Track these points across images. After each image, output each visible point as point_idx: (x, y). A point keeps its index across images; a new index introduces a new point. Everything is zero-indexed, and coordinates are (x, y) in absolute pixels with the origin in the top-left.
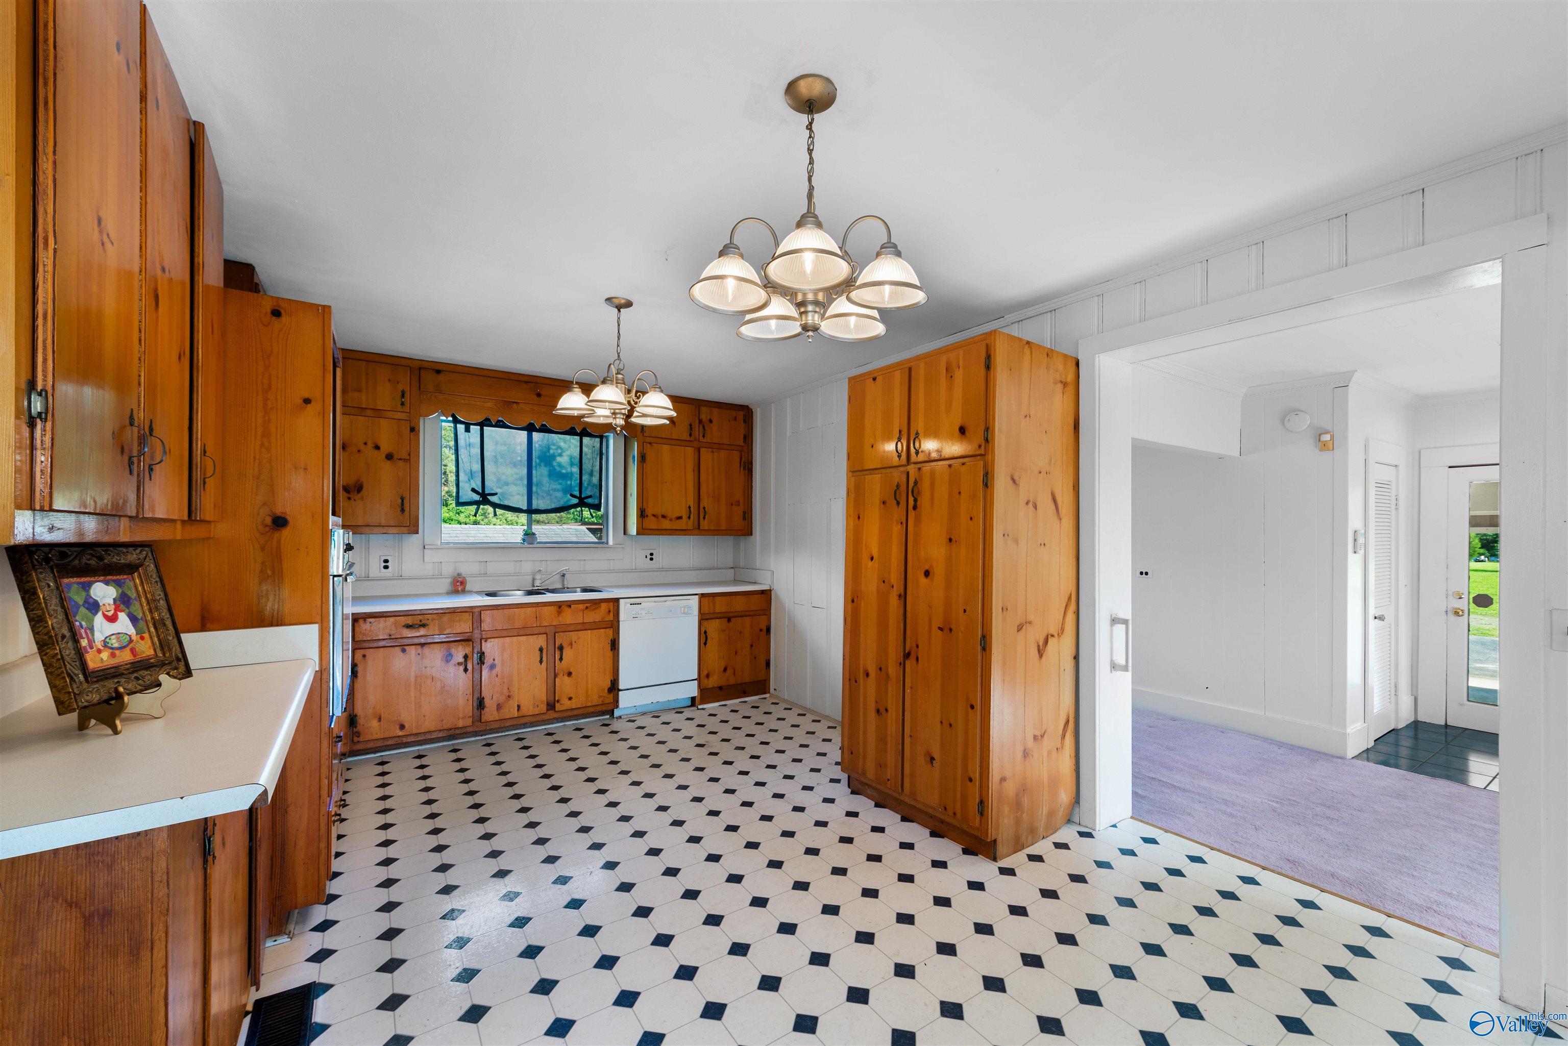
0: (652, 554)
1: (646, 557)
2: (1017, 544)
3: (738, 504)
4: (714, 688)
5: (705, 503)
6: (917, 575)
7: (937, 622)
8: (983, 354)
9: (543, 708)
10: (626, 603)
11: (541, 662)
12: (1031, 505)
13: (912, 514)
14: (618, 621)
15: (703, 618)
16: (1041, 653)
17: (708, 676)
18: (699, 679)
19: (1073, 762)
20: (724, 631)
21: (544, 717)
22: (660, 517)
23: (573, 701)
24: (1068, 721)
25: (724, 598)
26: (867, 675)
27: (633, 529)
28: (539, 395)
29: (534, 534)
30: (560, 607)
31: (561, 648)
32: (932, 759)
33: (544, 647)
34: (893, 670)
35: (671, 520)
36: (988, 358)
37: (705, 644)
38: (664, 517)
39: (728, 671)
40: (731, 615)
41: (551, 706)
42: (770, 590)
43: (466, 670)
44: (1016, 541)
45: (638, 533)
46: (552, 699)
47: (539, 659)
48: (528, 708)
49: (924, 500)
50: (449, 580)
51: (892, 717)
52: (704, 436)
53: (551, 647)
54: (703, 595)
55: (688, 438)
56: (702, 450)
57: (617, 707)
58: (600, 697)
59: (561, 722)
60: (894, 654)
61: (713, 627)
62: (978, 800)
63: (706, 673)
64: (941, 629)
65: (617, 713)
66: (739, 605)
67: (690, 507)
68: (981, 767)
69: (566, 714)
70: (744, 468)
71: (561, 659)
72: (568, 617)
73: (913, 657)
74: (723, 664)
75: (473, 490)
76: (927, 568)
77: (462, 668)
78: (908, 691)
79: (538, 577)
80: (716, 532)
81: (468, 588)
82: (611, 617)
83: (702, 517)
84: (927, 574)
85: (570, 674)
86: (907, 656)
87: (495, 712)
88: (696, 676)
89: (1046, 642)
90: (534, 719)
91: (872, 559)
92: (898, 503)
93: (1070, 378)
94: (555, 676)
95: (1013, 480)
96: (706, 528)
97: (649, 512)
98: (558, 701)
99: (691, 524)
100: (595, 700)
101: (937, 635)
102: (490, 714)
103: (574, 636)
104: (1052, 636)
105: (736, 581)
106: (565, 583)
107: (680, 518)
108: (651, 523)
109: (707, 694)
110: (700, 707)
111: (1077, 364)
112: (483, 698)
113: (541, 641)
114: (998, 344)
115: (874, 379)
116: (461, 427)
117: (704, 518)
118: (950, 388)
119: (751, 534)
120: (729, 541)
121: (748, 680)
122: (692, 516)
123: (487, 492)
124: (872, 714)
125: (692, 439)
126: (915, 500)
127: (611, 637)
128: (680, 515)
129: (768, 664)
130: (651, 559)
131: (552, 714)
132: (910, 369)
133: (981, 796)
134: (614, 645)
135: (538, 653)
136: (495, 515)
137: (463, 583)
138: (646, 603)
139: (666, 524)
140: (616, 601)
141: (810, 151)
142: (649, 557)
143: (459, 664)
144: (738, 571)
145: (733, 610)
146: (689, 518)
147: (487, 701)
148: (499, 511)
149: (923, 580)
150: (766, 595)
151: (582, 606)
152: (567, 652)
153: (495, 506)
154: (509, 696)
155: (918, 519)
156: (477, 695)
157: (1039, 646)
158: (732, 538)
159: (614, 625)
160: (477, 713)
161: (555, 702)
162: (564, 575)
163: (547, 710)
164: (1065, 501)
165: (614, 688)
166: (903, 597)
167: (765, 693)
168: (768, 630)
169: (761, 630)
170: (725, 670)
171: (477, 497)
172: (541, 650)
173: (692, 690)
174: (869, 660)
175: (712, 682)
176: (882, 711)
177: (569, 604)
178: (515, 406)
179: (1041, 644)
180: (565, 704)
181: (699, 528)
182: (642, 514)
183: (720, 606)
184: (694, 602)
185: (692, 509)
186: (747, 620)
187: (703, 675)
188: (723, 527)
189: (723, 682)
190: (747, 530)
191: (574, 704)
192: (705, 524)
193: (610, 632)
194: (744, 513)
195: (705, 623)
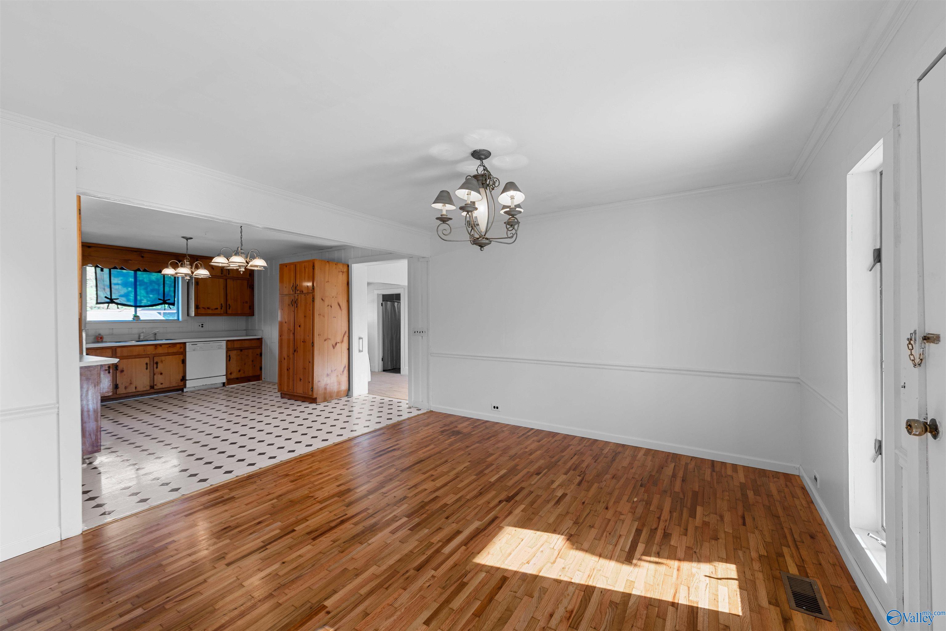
0: (202, 325)
1: (199, 326)
2: (324, 317)
3: (247, 302)
4: (233, 379)
5: (229, 302)
6: (297, 326)
7: (302, 340)
8: (312, 265)
9: (148, 388)
10: (189, 345)
11: (147, 369)
12: (329, 306)
13: (296, 308)
14: (186, 352)
15: (228, 350)
16: (334, 347)
17: (231, 374)
18: (226, 375)
19: (348, 378)
20: (239, 355)
21: (149, 392)
22: (206, 309)
23: (163, 385)
24: (345, 367)
25: (239, 342)
26: (285, 359)
27: (193, 314)
28: (143, 257)
29: (138, 316)
30: (156, 346)
31: (157, 363)
32: (301, 379)
33: (148, 363)
34: (291, 356)
35: (212, 310)
36: (314, 266)
37: (229, 360)
38: (208, 308)
39: (241, 372)
40: (242, 348)
41: (152, 387)
42: (262, 338)
43: (109, 372)
44: (324, 316)
45: (195, 315)
46: (153, 384)
47: (146, 368)
48: (141, 388)
49: (299, 305)
50: (93, 337)
51: (291, 370)
52: (229, 274)
53: (152, 363)
54: (228, 341)
55: (221, 275)
56: (228, 280)
57: (185, 387)
58: (177, 383)
59: (157, 394)
60: (291, 351)
61: (233, 354)
62: (311, 387)
63: (230, 372)
64: (303, 342)
65: (185, 390)
66: (247, 344)
67: (222, 304)
68: (312, 378)
69: (159, 390)
70: (250, 288)
71: (157, 368)
72: (160, 350)
73: (296, 351)
74: (238, 369)
75: (106, 297)
76: (300, 324)
77: (107, 372)
78: (295, 361)
79: (142, 335)
80: (236, 314)
81: (104, 340)
82: (182, 350)
83: (228, 308)
84: (300, 326)
85: (161, 374)
86: (295, 351)
87: (124, 390)
88: (225, 374)
89: (336, 344)
90: (143, 393)
91: (286, 322)
92: (293, 305)
93: (345, 270)
94: (154, 374)
95: (323, 300)
96: (230, 313)
97: (201, 306)
98: (156, 385)
99: (222, 312)
100: (174, 384)
101: (302, 344)
102: (121, 390)
103: (163, 358)
104: (339, 343)
105: (247, 335)
106: (157, 337)
107: (217, 309)
108: (202, 311)
109: (230, 381)
110: (227, 386)
111: (348, 266)
112: (118, 384)
113: (147, 360)
114: (316, 263)
115: (286, 266)
116: (98, 270)
117: (229, 309)
118: (305, 273)
119: (254, 315)
120: (244, 318)
121: (251, 375)
122: (223, 308)
123: (113, 298)
124: (286, 371)
125: (223, 275)
126: (297, 305)
127: (182, 358)
128: (217, 307)
129: (261, 368)
130: (202, 327)
131: (152, 391)
132: (296, 265)
133: (312, 386)
134: (184, 362)
135: (146, 365)
136: (118, 308)
137: (101, 338)
138: (199, 345)
139: (210, 311)
140: (185, 343)
141: (241, 233)
142: (201, 326)
143: (106, 370)
144: (247, 331)
145: (243, 346)
146: (222, 309)
147: (120, 386)
148: (119, 306)
149: (299, 328)
150: (260, 340)
151: (167, 346)
152: (160, 365)
153: (117, 304)
154: (131, 383)
155: (297, 310)
156: (115, 383)
157: (333, 345)
158: (245, 317)
159: (183, 353)
160: (115, 391)
161: (154, 385)
162: (156, 334)
163: (150, 389)
164: (344, 305)
165: (184, 379)
166: (294, 334)
167: (260, 380)
168: (261, 355)
169: (257, 355)
170: (239, 371)
171: (108, 300)
172: (147, 364)
173: (224, 380)
174: (285, 354)
175: (233, 376)
176: (289, 369)
177: (161, 345)
178: (130, 261)
179: (334, 345)
180: (159, 386)
181: (227, 313)
182: (197, 307)
183: (237, 345)
184: (224, 344)
185: (223, 305)
186: (251, 351)
187: (228, 373)
188: (239, 313)
189: (239, 376)
190: (252, 314)
191: (163, 386)
192: (229, 311)
193: (181, 357)
194: (250, 306)
195: (229, 352)
